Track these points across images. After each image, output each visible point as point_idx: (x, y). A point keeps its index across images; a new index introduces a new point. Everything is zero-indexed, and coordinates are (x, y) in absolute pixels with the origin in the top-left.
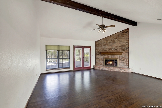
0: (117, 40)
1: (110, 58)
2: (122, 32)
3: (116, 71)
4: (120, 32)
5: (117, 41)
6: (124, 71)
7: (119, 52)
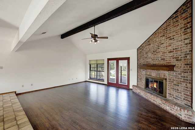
0: (164, 38)
1: (153, 75)
2: (174, 16)
3: (155, 103)
4: (170, 18)
5: (165, 40)
6: (170, 111)
7: (169, 64)
